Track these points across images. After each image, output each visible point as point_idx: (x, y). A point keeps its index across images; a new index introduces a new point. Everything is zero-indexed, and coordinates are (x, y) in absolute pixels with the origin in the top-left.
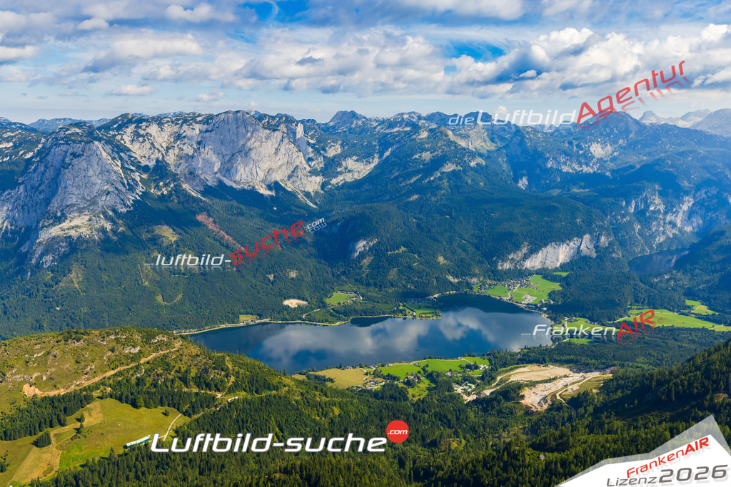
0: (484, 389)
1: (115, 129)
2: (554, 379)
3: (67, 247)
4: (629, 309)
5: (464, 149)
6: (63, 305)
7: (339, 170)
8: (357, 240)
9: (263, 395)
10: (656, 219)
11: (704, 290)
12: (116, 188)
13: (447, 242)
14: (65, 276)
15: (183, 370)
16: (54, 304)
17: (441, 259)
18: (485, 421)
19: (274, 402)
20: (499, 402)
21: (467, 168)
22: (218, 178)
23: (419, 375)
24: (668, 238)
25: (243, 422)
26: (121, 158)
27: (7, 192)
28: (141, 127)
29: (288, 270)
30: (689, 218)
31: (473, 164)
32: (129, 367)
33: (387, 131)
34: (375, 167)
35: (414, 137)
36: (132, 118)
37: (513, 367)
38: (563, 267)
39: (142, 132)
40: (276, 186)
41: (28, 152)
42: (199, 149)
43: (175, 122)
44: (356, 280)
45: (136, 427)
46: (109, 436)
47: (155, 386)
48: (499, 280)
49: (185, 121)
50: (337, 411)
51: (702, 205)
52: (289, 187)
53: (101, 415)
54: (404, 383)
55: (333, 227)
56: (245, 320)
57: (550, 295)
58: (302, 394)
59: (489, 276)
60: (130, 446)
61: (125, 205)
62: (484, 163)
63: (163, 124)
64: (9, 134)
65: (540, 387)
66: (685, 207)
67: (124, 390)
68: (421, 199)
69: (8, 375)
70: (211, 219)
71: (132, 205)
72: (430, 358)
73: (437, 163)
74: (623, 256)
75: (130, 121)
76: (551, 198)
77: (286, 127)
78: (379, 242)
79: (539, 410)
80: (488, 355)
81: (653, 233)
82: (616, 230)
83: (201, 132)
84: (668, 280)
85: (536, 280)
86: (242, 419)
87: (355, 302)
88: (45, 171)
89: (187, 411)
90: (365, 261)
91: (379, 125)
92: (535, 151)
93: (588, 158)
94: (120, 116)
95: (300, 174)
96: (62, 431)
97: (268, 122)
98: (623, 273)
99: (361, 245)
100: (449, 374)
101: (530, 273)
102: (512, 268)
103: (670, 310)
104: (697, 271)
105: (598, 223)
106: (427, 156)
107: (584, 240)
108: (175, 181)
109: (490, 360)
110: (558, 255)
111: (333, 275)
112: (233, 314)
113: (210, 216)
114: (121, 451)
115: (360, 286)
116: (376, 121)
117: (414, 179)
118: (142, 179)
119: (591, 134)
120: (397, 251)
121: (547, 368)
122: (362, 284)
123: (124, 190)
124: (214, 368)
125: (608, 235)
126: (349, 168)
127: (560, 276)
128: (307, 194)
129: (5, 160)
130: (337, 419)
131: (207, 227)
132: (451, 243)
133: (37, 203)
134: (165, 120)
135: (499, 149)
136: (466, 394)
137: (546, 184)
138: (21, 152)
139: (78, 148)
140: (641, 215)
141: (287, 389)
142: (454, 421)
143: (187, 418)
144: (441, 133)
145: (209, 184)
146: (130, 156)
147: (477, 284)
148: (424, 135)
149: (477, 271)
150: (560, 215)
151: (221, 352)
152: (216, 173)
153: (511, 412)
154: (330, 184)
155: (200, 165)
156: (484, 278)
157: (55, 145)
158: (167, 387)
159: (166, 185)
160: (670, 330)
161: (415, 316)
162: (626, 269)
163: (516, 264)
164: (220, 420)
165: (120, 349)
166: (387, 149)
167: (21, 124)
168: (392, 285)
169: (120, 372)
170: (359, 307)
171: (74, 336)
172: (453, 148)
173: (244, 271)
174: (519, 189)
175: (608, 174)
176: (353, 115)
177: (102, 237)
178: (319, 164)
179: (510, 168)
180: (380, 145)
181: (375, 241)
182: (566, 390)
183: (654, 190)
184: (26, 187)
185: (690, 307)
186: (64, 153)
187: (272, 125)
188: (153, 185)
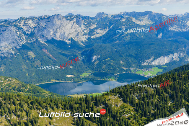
1: (18, 22)
5: (137, 24)
7: (94, 33)
8: (93, 56)
9: (37, 94)
12: (16, 41)
15: (14, 87)
17: (121, 62)
19: (39, 96)
22: (52, 37)
26: (19, 31)
28: (26, 21)
29: (69, 66)
33: (113, 19)
34: (107, 32)
35: (120, 21)
36: (23, 18)
38: (166, 64)
39: (26, 23)
40: (71, 39)
42: (45, 27)
44: (92, 69)
47: (6, 91)
48: (141, 69)
52: (76, 40)
56: (53, 81)
57: (157, 73)
58: (50, 95)
59: (138, 67)
61: (19, 46)
63: (34, 20)
68: (119, 42)
70: (47, 50)
71: (22, 46)
77: (76, 19)
78: (101, 57)
83: (46, 22)
85: (155, 69)
90: (96, 63)
91: (111, 17)
93: (185, 26)
94: (20, 18)
95: (80, 35)
99: (94, 58)
101: (154, 66)
102: (147, 65)
105: (180, 49)
106: (123, 27)
107: (174, 55)
108: (36, 38)
110: (164, 60)
111: (85, 67)
112: (49, 79)
116: (111, 15)
118: (26, 38)
120: (106, 60)
122: (94, 70)
123: (19, 41)
124: (23, 87)
125: (184, 53)
126: (98, 32)
127: (164, 67)
128: (82, 42)
131: (45, 53)
134: (35, 18)
137: (168, 36)
139: (4, 28)
141: (44, 93)
144: (130, 19)
145: (49, 39)
146: (22, 31)
147: (134, 70)
148: (124, 20)
149: (134, 66)
150: (167, 47)
152: (51, 35)
154: (91, 38)
155: (46, 33)
156: (136, 68)
158: (9, 91)
159: (33, 39)
161: (108, 80)
163: (148, 63)
166: (111, 25)
168: (103, 71)
170: (90, 77)
172: (133, 24)
174: (158, 38)
177: (11, 56)
178: (87, 31)
180: (109, 24)
187: (71, 19)
188: (29, 40)
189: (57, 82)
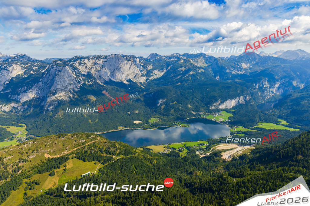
0: (207, 152)
1: (73, 61)
2: (233, 149)
3: (57, 103)
4: (258, 123)
5: (196, 66)
6: (56, 124)
7: (152, 74)
8: (159, 99)
9: (130, 156)
10: (266, 90)
11: (285, 116)
12: (74, 82)
13: (191, 99)
14: (57, 113)
15: (101, 148)
16: (53, 123)
17: (189, 106)
18: (209, 164)
19: (134, 159)
20: (213, 157)
21: (197, 73)
22: (109, 78)
23: (183, 147)
24: (271, 97)
25: (123, 166)
26: (75, 72)
27: (36, 84)
28: (82, 61)
29: (135, 110)
30: (278, 90)
31: (200, 71)
32: (82, 147)
33: (169, 60)
34: (165, 73)
35: (178, 62)
36: (78, 58)
37: (217, 144)
38: (233, 108)
39: (82, 62)
40: (130, 80)
41: (43, 70)
42: (102, 68)
43: (94, 59)
44: (159, 114)
45: (85, 169)
46: (76, 172)
47: (91, 154)
48: (210, 113)
49: (97, 58)
50: (155, 161)
51: (283, 85)
52: (135, 81)
53: (72, 165)
54: (178, 150)
55: (151, 95)
56: (120, 128)
57: (229, 118)
58: (143, 156)
59: (207, 111)
60: (83, 176)
61: (77, 88)
62: (204, 71)
63: (90, 59)
64: (36, 64)
65: (228, 152)
66: (277, 86)
67: (80, 155)
68: (181, 84)
69: (39, 150)
70: (107, 93)
71: (80, 88)
72: (187, 141)
73: (187, 71)
74: (255, 104)
75: (78, 59)
76: (228, 83)
77: (133, 59)
78: (167, 100)
79: (228, 160)
80: (208, 140)
81: (265, 95)
82: (252, 94)
83: (103, 62)
84: (272, 112)
85: (223, 113)
86: (122, 165)
87: (159, 122)
88: (49, 77)
89: (103, 163)
90: (162, 107)
91: (166, 58)
92: (222, 66)
93: (241, 68)
94: (75, 57)
95: (138, 76)
96: (59, 171)
97: (126, 58)
98: (255, 110)
99: (161, 101)
100: (194, 147)
101: (221, 110)
102: (215, 108)
103: (273, 123)
104: (282, 109)
105: (245, 92)
106: (183, 69)
107: (241, 98)
108: (94, 79)
109: (208, 142)
110: (231, 103)
111: (151, 112)
112: (116, 126)
113: (107, 91)
114: (80, 177)
115: (161, 116)
116: (165, 57)
117: (179, 77)
118: (83, 79)
119: (242, 60)
120: (173, 103)
121: (229, 145)
122: (161, 115)
123: (77, 83)
124: (112, 147)
125: (249, 96)
126: (155, 74)
127: (232, 111)
128: (141, 83)
129: (35, 73)
130: (156, 165)
131: (106, 96)
132: (193, 100)
133: (46, 88)
134: (90, 58)
135: (209, 66)
136: (201, 154)
137: (226, 78)
138: (41, 70)
139: (60, 68)
140: (261, 89)
141: (138, 154)
142: (197, 164)
143: (103, 165)
144: (188, 60)
145: (106, 80)
146: (78, 71)
147: (203, 115)
148: (182, 61)
149: (202, 110)
150: (232, 89)
151: (114, 141)
152: (109, 76)
153: (218, 161)
154: (149, 79)
155: (103, 74)
156: (205, 112)
157: (52, 67)
158: (95, 154)
159: (91, 81)
160: (273, 130)
161: (181, 126)
162: (256, 108)
163: (216, 107)
164: (114, 166)
165: (78, 140)
166: (169, 67)
167: (40, 60)
168: (172, 115)
169: (78, 149)
170: (161, 123)
171: (62, 136)
172: (192, 66)
173: (119, 111)
174: (216, 80)
175: (248, 74)
176: (156, 55)
177: (69, 100)
178: (145, 72)
179: (213, 72)
180: (166, 65)
181: (166, 100)
182: (238, 153)
183: (266, 80)
184: (42, 82)
185: (280, 122)
186: (55, 70)
187: (128, 59)
188: (87, 81)
189: (125, 129)
